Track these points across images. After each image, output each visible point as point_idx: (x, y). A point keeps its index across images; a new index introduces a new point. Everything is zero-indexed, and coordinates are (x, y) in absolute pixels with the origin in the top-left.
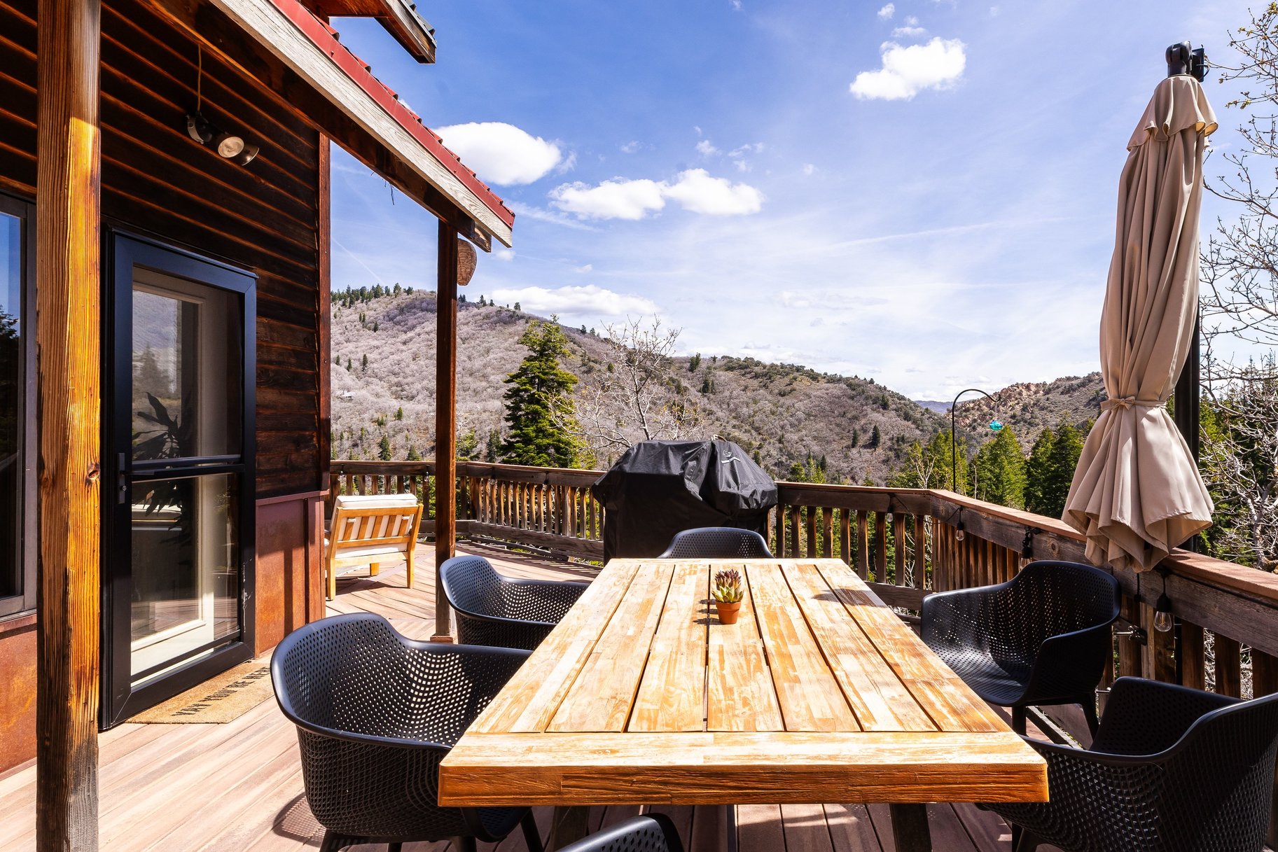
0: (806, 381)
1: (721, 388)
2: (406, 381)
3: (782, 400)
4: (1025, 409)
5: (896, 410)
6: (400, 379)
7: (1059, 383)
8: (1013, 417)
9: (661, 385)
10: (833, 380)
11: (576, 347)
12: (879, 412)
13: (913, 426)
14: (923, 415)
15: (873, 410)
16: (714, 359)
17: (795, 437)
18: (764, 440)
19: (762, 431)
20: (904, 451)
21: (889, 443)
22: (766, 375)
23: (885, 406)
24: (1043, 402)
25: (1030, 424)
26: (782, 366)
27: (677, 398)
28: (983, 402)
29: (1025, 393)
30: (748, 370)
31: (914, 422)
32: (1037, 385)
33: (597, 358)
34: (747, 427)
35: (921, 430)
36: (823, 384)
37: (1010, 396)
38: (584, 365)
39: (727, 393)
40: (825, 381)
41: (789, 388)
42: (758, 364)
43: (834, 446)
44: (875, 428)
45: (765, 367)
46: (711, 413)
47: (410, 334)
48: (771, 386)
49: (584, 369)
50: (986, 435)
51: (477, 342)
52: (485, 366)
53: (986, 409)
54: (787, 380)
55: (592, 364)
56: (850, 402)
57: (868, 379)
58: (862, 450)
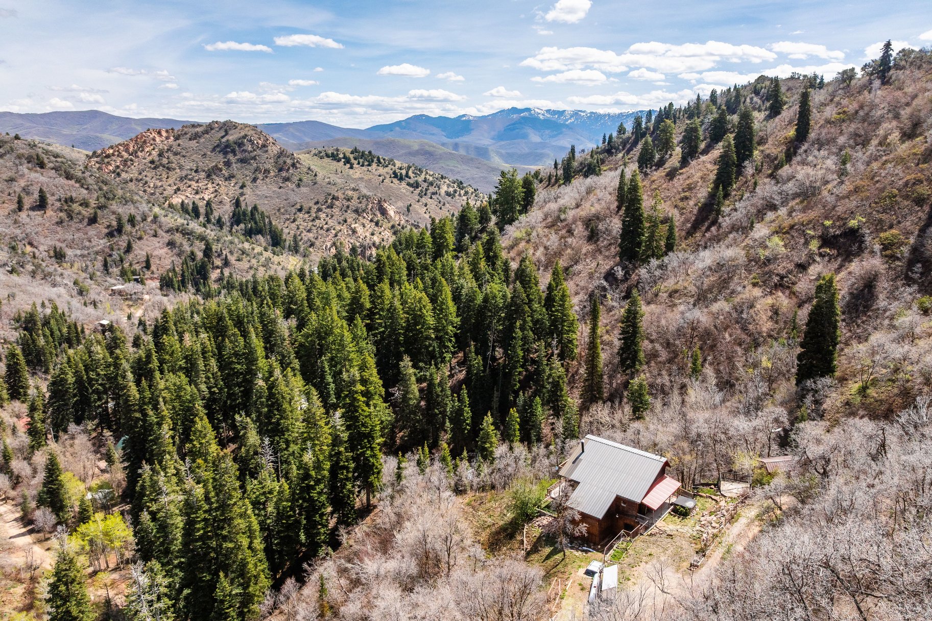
4: (161, 155)
8: (152, 162)
12: (36, 171)
14: (83, 173)
21: (58, 204)
23: (42, 165)
25: (168, 169)
28: (121, 148)
37: (145, 142)
50: (131, 180)
53: (125, 155)
58: (31, 213)
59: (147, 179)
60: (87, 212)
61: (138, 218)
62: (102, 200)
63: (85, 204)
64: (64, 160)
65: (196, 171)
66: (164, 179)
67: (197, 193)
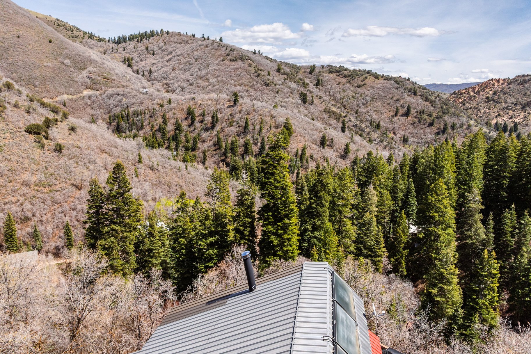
0: (372, 79)
1: (326, 83)
2: (170, 82)
3: (358, 90)
4: (494, 94)
5: (421, 96)
6: (167, 81)
7: (517, 78)
8: (487, 98)
9: (295, 82)
10: (387, 78)
11: (251, 63)
12: (411, 97)
13: (430, 105)
14: (436, 98)
15: (408, 95)
16: (323, 67)
17: (364, 110)
18: (348, 112)
19: (347, 107)
20: (424, 118)
21: (415, 114)
22: (350, 76)
23: (415, 93)
24: (506, 90)
25: (497, 102)
26: (360, 71)
27: (302, 89)
28: (471, 89)
29: (496, 84)
30: (341, 73)
31: (430, 103)
32: (504, 80)
33: (262, 68)
34: (339, 105)
35: (434, 107)
36: (381, 81)
37: (487, 86)
38: (256, 72)
39: (329, 86)
40: (383, 79)
41: (363, 83)
42: (346, 69)
43: (386, 115)
44: (409, 106)
45: (350, 71)
46: (320, 98)
47: (170, 56)
48: (353, 82)
49: (255, 74)
50: (471, 108)
51: (203, 61)
52: (207, 74)
53: (472, 93)
54: (362, 78)
55: (260, 72)
56: (396, 91)
57: (407, 78)
58: (400, 118)
59: (481, 108)
60: (429, 120)
61: (458, 125)
62: (440, 114)
63: (430, 115)
64: (428, 91)
65: (515, 104)
66: (492, 109)
67: (511, 118)
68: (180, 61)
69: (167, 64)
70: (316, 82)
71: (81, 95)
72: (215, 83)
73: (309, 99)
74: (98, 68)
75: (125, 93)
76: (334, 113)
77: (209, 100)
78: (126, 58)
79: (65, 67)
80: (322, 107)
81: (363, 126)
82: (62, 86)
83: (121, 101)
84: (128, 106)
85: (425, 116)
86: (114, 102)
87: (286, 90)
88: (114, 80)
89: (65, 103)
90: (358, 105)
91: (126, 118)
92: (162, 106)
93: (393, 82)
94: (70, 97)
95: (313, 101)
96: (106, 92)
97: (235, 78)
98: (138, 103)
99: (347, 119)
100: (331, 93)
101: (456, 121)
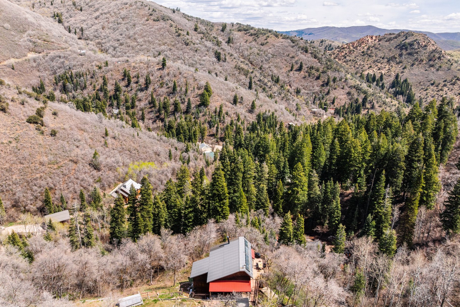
0: (273, 38)
1: (236, 41)
2: (102, 41)
4: (368, 49)
5: (311, 53)
6: (100, 40)
7: (386, 36)
8: (363, 52)
9: (210, 41)
10: (285, 37)
11: (173, 23)
12: (304, 54)
13: (317, 61)
14: (322, 56)
15: (301, 53)
16: (233, 25)
17: (267, 66)
18: (254, 69)
19: (253, 63)
20: (312, 73)
21: (306, 69)
23: (306, 51)
24: (377, 46)
25: (370, 56)
26: (263, 31)
27: (216, 48)
28: (351, 45)
29: (370, 40)
30: (248, 32)
33: (182, 28)
34: (247, 62)
35: (321, 63)
36: (281, 39)
37: (363, 42)
38: (177, 32)
39: (239, 44)
40: (282, 37)
41: (266, 41)
42: (252, 28)
43: (283, 70)
44: (301, 63)
46: (232, 55)
47: (97, 14)
48: (258, 40)
49: (176, 34)
50: (350, 61)
52: (135, 34)
53: (352, 48)
54: (265, 37)
55: (180, 32)
56: (292, 49)
58: (295, 72)
59: (358, 60)
60: (316, 74)
61: (338, 79)
62: (325, 69)
63: (317, 70)
64: (316, 49)
65: (383, 58)
66: (366, 61)
67: (379, 69)
68: (108, 19)
69: (96, 21)
70: (227, 40)
71: (26, 58)
72: (143, 43)
73: (222, 57)
74: (37, 31)
75: (66, 55)
76: (243, 69)
77: (141, 63)
78: (56, 13)
79: (6, 31)
80: (233, 64)
81: (266, 80)
82: (8, 51)
83: (63, 63)
84: (70, 68)
85: (313, 71)
86: (57, 64)
87: (203, 49)
88: (53, 42)
89: (13, 66)
90: (262, 61)
91: (70, 79)
92: (100, 68)
93: (290, 41)
94: (17, 60)
95: (225, 59)
96: (49, 55)
97: (159, 38)
98: (78, 65)
99: (253, 75)
100: (240, 51)
101: (336, 75)
